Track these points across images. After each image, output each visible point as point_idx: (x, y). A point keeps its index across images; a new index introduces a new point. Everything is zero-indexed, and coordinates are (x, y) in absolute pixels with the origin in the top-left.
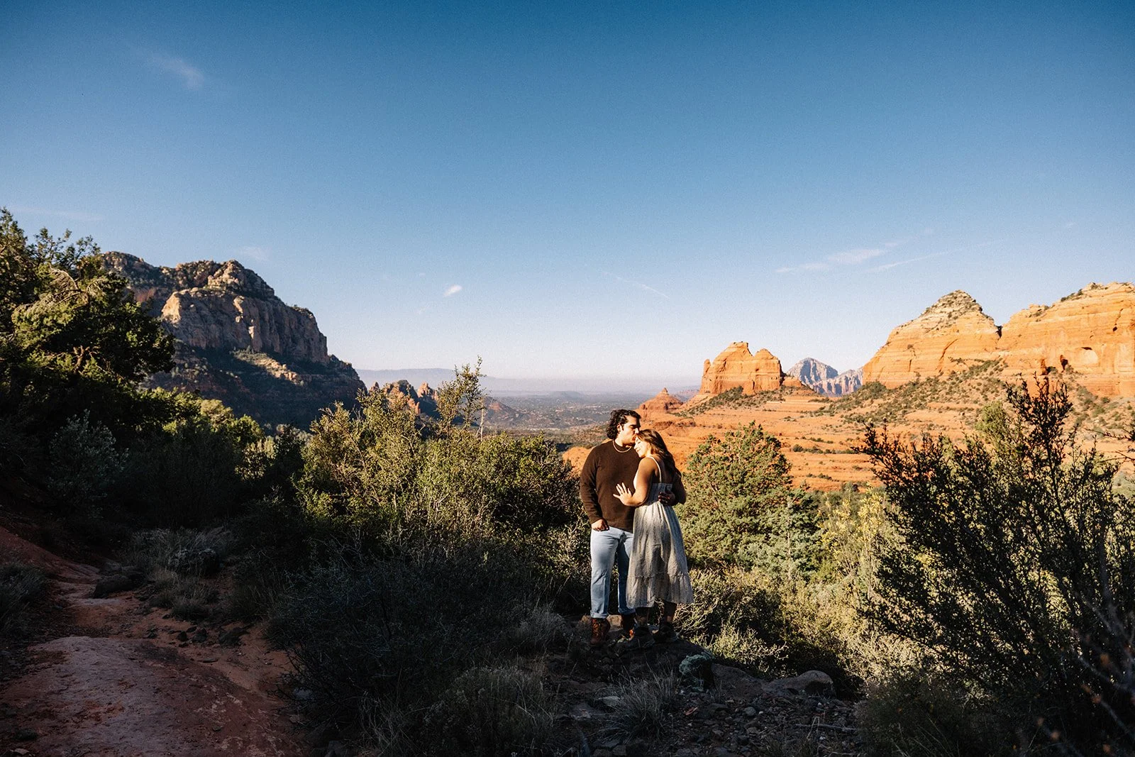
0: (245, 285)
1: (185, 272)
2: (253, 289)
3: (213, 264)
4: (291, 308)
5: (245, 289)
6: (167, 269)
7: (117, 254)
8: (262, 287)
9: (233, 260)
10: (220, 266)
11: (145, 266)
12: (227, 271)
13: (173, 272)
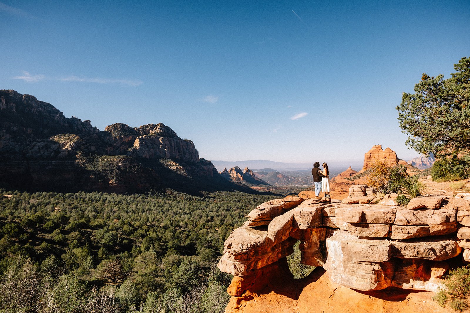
0: (165, 132)
1: (143, 129)
2: (168, 133)
3: (153, 125)
4: (184, 140)
5: (164, 134)
6: (136, 128)
7: (119, 124)
8: (172, 133)
9: (160, 123)
10: (156, 126)
11: (129, 127)
12: (158, 127)
13: (139, 129)
